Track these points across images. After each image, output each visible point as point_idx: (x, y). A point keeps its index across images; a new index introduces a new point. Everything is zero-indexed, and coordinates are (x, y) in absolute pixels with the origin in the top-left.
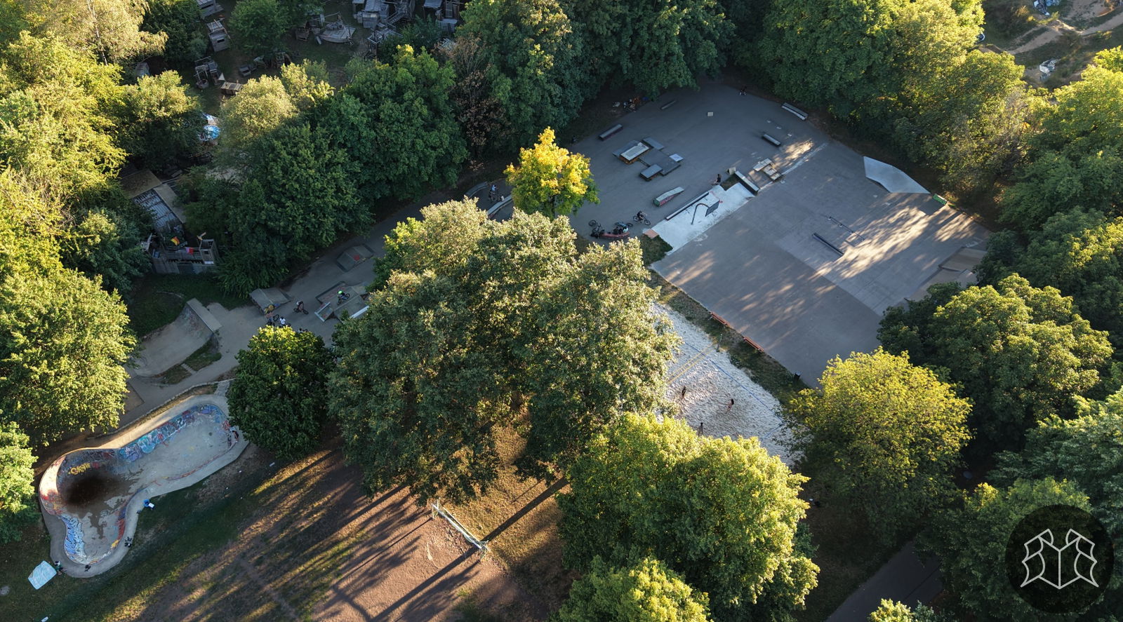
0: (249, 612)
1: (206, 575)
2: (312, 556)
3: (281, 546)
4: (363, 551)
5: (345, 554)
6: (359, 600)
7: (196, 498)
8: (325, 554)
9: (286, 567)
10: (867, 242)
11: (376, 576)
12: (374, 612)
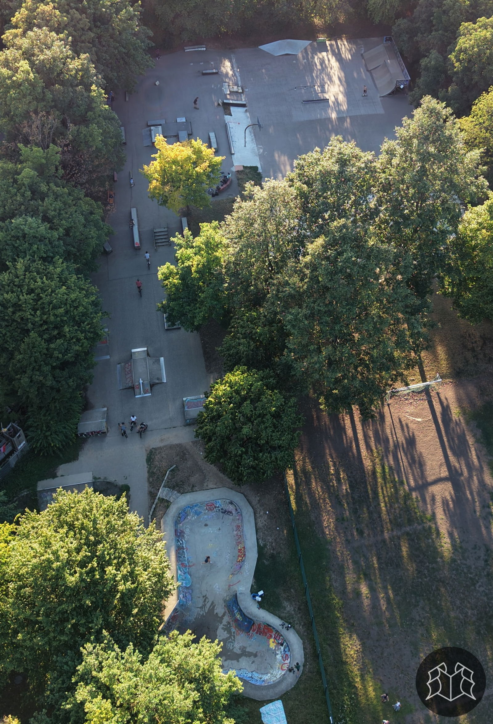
0: (401, 557)
1: (350, 577)
2: (376, 493)
3: (355, 511)
4: (391, 458)
5: (387, 471)
8: (379, 484)
9: (375, 515)
10: (326, 86)
11: (417, 459)
12: (444, 473)
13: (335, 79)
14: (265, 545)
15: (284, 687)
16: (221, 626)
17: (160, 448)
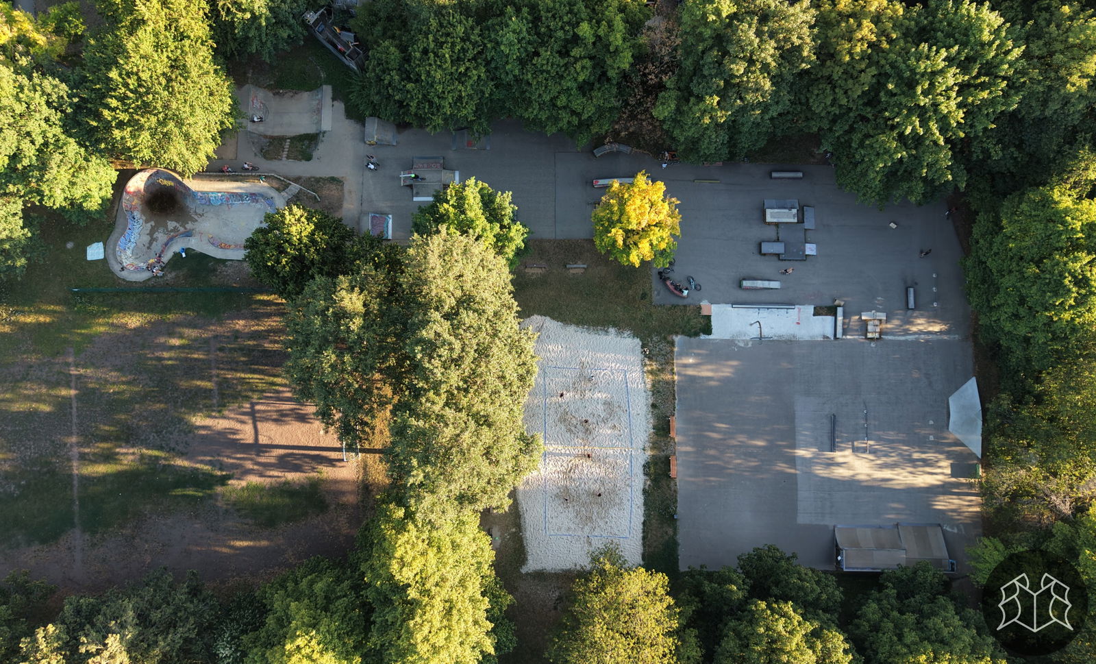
0: (193, 379)
1: (192, 333)
2: (254, 371)
4: (289, 395)
5: (277, 388)
6: (259, 425)
7: (215, 270)
8: (266, 378)
9: (234, 366)
10: (871, 457)
11: (286, 419)
12: (263, 440)
13: (887, 474)
14: (226, 266)
15: (112, 262)
16: (178, 225)
17: (342, 190)
